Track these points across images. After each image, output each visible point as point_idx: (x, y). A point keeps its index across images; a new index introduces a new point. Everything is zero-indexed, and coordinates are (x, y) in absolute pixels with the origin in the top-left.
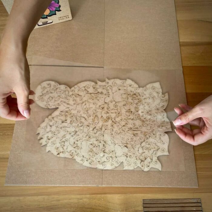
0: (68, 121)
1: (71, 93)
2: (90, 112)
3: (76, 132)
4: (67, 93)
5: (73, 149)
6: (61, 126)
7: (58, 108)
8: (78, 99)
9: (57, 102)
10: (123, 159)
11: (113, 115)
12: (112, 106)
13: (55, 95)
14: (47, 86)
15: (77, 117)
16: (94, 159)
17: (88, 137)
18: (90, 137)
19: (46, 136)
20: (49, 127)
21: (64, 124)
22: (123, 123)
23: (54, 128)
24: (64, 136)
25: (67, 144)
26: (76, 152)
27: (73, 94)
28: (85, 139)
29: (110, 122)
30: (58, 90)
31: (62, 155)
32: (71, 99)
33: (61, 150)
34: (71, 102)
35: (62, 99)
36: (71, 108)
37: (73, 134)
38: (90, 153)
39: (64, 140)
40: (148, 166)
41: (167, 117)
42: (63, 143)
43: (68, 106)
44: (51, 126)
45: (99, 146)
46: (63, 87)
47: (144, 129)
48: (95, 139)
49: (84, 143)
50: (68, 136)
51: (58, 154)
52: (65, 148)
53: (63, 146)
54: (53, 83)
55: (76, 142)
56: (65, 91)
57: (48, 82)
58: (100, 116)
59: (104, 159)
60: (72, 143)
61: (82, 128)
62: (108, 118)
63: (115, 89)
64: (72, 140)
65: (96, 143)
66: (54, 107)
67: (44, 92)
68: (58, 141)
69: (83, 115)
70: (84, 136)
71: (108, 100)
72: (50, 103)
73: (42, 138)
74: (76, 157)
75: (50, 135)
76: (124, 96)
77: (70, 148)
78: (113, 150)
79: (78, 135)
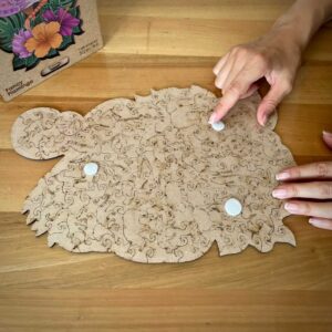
2: (131, 154)
5: (106, 231)
7: (63, 156)
8: (102, 134)
10: (215, 235)
11: (178, 154)
12: (171, 137)
19: (44, 214)
22: (201, 166)
23: (59, 197)
24: (84, 209)
29: (174, 167)
32: (88, 136)
36: (90, 151)
37: (102, 201)
40: (269, 241)
41: (283, 143)
46: (67, 115)
47: (243, 171)
57: (36, 110)
58: (151, 159)
59: (175, 241)
60: (103, 220)
62: (170, 161)
63: (172, 105)
64: (102, 215)
65: (153, 211)
66: (56, 155)
67: (29, 130)
71: (162, 127)
73: (35, 220)
75: (52, 211)
76: (193, 116)
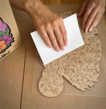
0: (72, 67)
1: (49, 68)
3: (80, 62)
4: (49, 70)
6: (77, 72)
9: (58, 78)
13: (51, 80)
14: (43, 88)
15: (68, 62)
16: (96, 50)
17: (82, 54)
18: (82, 53)
20: (79, 81)
21: (75, 70)
25: (89, 67)
26: (94, 61)
27: (50, 66)
28: (83, 55)
30: (47, 78)
31: (98, 70)
33: (95, 71)
34: (57, 67)
35: (55, 74)
38: (93, 52)
39: (87, 70)
42: (89, 70)
43: (60, 69)
44: (78, 80)
45: (87, 47)
48: (83, 50)
49: (87, 56)
50: (84, 67)
51: (98, 72)
52: (92, 68)
53: (91, 70)
54: (41, 83)
55: (87, 61)
56: (48, 72)
61: (76, 58)
68: (88, 74)
69: (67, 58)
70: (82, 56)
72: (59, 83)
74: (98, 61)
77: (92, 65)
78: (88, 39)
79: (82, 60)
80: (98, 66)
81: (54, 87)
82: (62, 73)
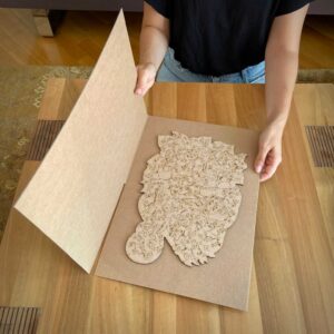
0: (183, 229)
1: (149, 221)
3: (197, 223)
4: (147, 225)
5: (215, 229)
6: (187, 237)
9: (157, 239)
10: (233, 184)
13: (147, 239)
14: (133, 248)
15: (181, 219)
17: (205, 212)
19: (196, 255)
20: (186, 251)
21: (186, 234)
25: (209, 234)
26: (219, 226)
27: (152, 220)
28: (207, 215)
30: (141, 235)
31: (221, 241)
33: (215, 241)
34: (161, 222)
35: (155, 232)
36: (167, 224)
37: (199, 226)
38: (223, 213)
41: (197, 137)
42: (208, 238)
43: (165, 226)
44: (186, 249)
45: (216, 203)
47: (206, 159)
48: (209, 206)
49: (211, 217)
50: (201, 232)
51: (219, 245)
52: (213, 237)
53: (211, 239)
54: (130, 240)
55: (209, 224)
56: (145, 227)
59: (231, 200)
60: (209, 229)
61: (194, 216)
66: (163, 242)
67: (140, 252)
68: (204, 243)
69: (179, 213)
70: (204, 215)
72: (156, 246)
73: (198, 260)
74: (225, 227)
77: (215, 231)
78: (222, 190)
79: (201, 221)
80: (222, 235)
81: (148, 250)
82: (166, 234)
